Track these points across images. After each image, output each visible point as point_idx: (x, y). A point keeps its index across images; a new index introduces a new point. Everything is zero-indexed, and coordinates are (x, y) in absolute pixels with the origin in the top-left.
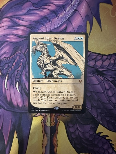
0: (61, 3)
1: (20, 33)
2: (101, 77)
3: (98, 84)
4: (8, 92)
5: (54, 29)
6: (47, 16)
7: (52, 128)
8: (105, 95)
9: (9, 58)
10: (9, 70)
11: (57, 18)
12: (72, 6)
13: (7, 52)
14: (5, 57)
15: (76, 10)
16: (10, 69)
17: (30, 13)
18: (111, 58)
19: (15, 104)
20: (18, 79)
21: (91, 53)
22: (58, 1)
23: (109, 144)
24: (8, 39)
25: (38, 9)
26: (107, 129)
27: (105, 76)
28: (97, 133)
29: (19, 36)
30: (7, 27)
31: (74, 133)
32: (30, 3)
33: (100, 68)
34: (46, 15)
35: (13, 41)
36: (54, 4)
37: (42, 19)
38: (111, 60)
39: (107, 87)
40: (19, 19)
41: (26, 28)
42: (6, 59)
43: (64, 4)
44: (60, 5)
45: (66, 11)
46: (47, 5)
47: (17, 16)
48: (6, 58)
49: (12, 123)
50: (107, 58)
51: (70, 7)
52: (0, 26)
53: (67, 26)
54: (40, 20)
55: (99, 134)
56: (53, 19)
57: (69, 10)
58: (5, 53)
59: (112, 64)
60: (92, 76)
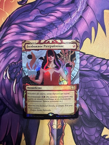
0: (67, 10)
1: (28, 39)
2: (106, 82)
3: (103, 88)
4: (16, 96)
5: (60, 35)
6: (54, 23)
7: (58, 130)
9: (17, 63)
10: (17, 74)
11: (63, 24)
12: (77, 13)
13: (15, 57)
15: (81, 17)
17: (37, 19)
19: (22, 107)
21: (95, 58)
22: (64, 9)
25: (45, 16)
28: (102, 135)
30: (15, 33)
31: (80, 135)
32: (38, 10)
33: (105, 72)
34: (52, 22)
35: (21, 47)
36: (61, 12)
37: (49, 25)
40: (27, 25)
41: (34, 34)
43: (70, 11)
44: (65, 12)
45: (72, 18)
46: (53, 12)
47: (25, 23)
48: (14, 63)
49: (20, 126)
52: (9, 32)
53: (73, 32)
54: (47, 26)
55: (104, 137)
56: (59, 25)
57: (75, 17)
58: (13, 58)
60: (97, 80)
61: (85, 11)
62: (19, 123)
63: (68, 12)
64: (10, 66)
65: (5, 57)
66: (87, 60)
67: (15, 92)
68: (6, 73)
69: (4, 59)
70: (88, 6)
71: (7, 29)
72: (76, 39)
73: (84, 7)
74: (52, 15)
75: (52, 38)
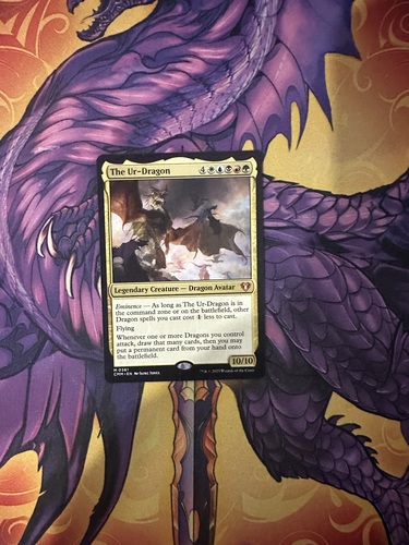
0: (220, 54)
1: (107, 137)
2: (336, 261)
3: (327, 278)
4: (75, 304)
5: (202, 125)
6: (182, 91)
7: (198, 404)
8: (346, 309)
9: (76, 209)
10: (77, 240)
11: (210, 95)
12: (249, 62)
13: (71, 191)
14: (65, 207)
15: (260, 74)
16: (81, 239)
17: (135, 82)
18: (359, 206)
19: (95, 337)
21: (302, 190)
22: (211, 51)
23: (362, 449)
24: (73, 156)
25: (155, 73)
26: (354, 407)
27: (345, 255)
28: (327, 417)
29: (105, 147)
30: (70, 123)
31: (263, 417)
32: (136, 55)
33: (332, 231)
34: (178, 89)
35: (89, 161)
36: (201, 59)
37: (168, 99)
38: (360, 210)
39: (353, 286)
40: (104, 98)
41: (124, 124)
42: (70, 211)
43: (228, 57)
44: (216, 60)
45: (235, 77)
46: (181, 62)
47: (99, 93)
48: (72, 208)
49: (87, 392)
50: (350, 205)
51: (244, 64)
52: (52, 118)
53: (236, 119)
54: (159, 102)
55: (332, 422)
56: (198, 97)
57: (242, 74)
58: (66, 194)
59: (364, 221)
60: (310, 256)
61: (268, 58)
62: (82, 386)
63: (222, 60)
64: (55, 216)
65: (43, 193)
66: (278, 198)
67: (70, 294)
68: (46, 238)
69: (38, 197)
70: (279, 45)
71: (46, 110)
72: (247, 136)
73: (267, 46)
74: (179, 71)
75: (177, 137)
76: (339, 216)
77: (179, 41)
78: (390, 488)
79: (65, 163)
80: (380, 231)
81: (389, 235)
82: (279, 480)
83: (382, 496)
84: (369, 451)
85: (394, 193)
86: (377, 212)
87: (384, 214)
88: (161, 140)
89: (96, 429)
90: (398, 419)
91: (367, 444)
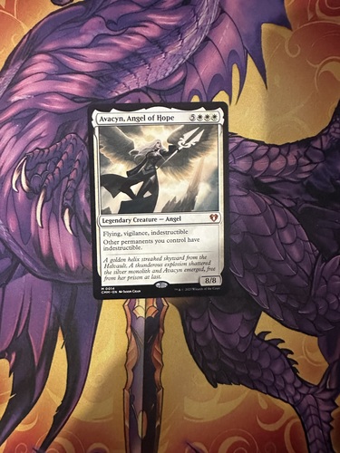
0: (173, 21)
1: (74, 89)
2: (267, 200)
3: (259, 215)
4: (44, 233)
5: (156, 82)
6: (140, 52)
7: (148, 321)
8: (275, 242)
9: (46, 151)
10: (47, 178)
11: (163, 55)
12: (197, 28)
13: (43, 135)
14: (37, 148)
15: (207, 39)
16: (50, 177)
17: (100, 42)
18: (288, 153)
19: (61, 262)
20: (68, 202)
21: (240, 140)
22: (165, 18)
23: (285, 360)
24: (45, 105)
25: (118, 35)
26: (279, 325)
27: (274, 196)
28: (257, 332)
29: (73, 98)
30: (43, 76)
31: (203, 333)
32: (101, 19)
34: (136, 50)
35: (59, 110)
36: (156, 24)
37: (128, 58)
39: (281, 222)
40: (72, 56)
41: (89, 78)
42: (42, 153)
43: (180, 24)
44: (169, 26)
45: (185, 41)
46: (139, 26)
47: (66, 50)
48: (42, 150)
49: (53, 309)
50: (280, 153)
51: (193, 30)
52: (27, 72)
53: (185, 77)
54: (123, 60)
55: (261, 337)
56: (154, 57)
57: (191, 39)
58: (38, 138)
59: (292, 167)
60: (246, 196)
61: (214, 25)
62: (49, 303)
63: (175, 26)
64: (28, 157)
65: (18, 136)
67: (40, 224)
68: (20, 176)
69: (14, 139)
70: (223, 14)
71: (23, 64)
72: (195, 92)
73: (213, 15)
74: (137, 34)
75: (135, 91)
76: (270, 162)
77: (137, 9)
78: (308, 394)
79: (38, 110)
80: (304, 176)
81: (312, 180)
82: (215, 386)
83: (301, 400)
84: (291, 362)
85: (317, 144)
86: (302, 160)
87: (308, 162)
88: (121, 93)
89: (60, 341)
90: (316, 336)
91: (289, 356)
